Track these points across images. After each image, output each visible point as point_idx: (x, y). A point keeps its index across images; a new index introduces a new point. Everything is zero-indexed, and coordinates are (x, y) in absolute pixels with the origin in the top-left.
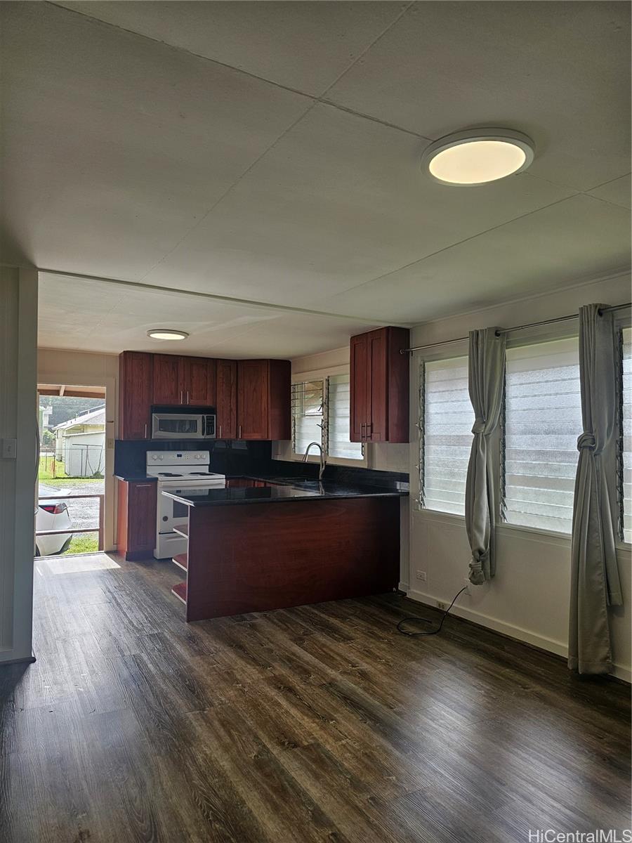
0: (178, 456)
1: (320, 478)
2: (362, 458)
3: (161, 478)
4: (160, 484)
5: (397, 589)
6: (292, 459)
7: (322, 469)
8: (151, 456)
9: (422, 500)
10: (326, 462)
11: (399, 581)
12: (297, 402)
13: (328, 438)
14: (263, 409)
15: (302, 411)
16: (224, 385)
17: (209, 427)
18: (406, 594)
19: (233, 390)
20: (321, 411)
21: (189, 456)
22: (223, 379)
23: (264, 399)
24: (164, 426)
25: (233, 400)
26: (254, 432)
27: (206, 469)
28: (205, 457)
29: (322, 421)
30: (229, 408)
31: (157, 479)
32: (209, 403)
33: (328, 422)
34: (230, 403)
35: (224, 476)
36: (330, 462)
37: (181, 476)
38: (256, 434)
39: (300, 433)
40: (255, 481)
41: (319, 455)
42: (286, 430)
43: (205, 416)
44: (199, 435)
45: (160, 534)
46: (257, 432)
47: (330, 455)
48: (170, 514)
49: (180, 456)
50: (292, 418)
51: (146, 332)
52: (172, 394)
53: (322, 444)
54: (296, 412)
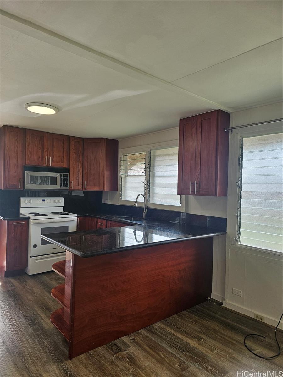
0: (43, 201)
1: (144, 217)
2: (180, 205)
3: (32, 217)
4: (32, 222)
5: (210, 298)
6: (119, 203)
7: (145, 212)
8: (24, 201)
9: (239, 238)
10: (148, 206)
11: (212, 292)
12: (123, 167)
13: (149, 191)
14: (101, 171)
15: (126, 172)
16: (75, 155)
17: (65, 182)
18: (222, 303)
19: (81, 158)
20: (144, 173)
21: (50, 201)
22: (74, 150)
23: (102, 164)
24: (33, 179)
25: (81, 165)
26: (94, 186)
27: (61, 210)
28: (61, 202)
29: (145, 179)
30: (78, 169)
31: (29, 218)
32: (64, 165)
33: (149, 180)
34: (79, 166)
35: (76, 215)
36: (150, 207)
37: (46, 215)
38: (96, 187)
39: (125, 187)
40: (97, 218)
41: (144, 202)
42: (115, 185)
43: (62, 174)
44: (57, 187)
45: (31, 257)
46: (97, 185)
47: (150, 202)
48: (38, 243)
50: (119, 177)
51: (24, 106)
52: (39, 158)
53: (145, 195)
54: (122, 173)
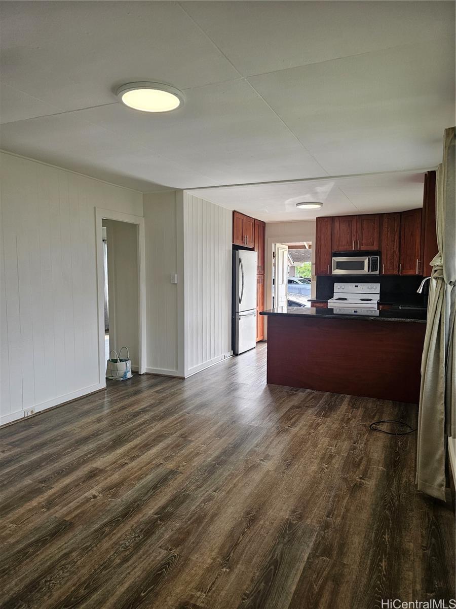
0: (356, 286)
8: (337, 286)
16: (389, 234)
17: (373, 266)
19: (397, 237)
21: (364, 287)
22: (388, 228)
24: (340, 266)
25: (396, 244)
27: (378, 297)
28: (376, 288)
30: (392, 250)
32: (375, 248)
34: (394, 246)
38: (411, 270)
43: (371, 257)
44: (366, 272)
46: (412, 269)
49: (357, 286)
52: (347, 243)
